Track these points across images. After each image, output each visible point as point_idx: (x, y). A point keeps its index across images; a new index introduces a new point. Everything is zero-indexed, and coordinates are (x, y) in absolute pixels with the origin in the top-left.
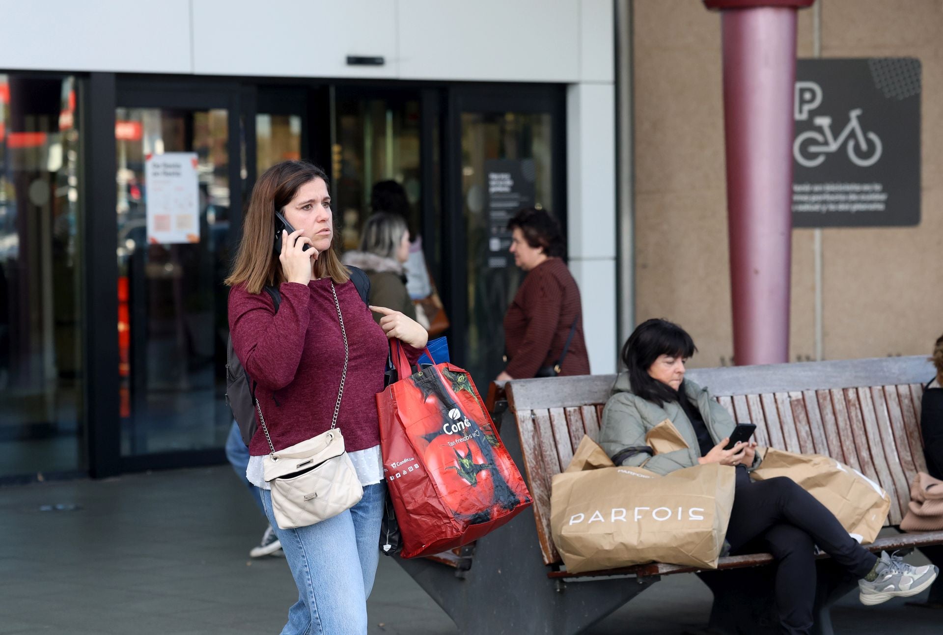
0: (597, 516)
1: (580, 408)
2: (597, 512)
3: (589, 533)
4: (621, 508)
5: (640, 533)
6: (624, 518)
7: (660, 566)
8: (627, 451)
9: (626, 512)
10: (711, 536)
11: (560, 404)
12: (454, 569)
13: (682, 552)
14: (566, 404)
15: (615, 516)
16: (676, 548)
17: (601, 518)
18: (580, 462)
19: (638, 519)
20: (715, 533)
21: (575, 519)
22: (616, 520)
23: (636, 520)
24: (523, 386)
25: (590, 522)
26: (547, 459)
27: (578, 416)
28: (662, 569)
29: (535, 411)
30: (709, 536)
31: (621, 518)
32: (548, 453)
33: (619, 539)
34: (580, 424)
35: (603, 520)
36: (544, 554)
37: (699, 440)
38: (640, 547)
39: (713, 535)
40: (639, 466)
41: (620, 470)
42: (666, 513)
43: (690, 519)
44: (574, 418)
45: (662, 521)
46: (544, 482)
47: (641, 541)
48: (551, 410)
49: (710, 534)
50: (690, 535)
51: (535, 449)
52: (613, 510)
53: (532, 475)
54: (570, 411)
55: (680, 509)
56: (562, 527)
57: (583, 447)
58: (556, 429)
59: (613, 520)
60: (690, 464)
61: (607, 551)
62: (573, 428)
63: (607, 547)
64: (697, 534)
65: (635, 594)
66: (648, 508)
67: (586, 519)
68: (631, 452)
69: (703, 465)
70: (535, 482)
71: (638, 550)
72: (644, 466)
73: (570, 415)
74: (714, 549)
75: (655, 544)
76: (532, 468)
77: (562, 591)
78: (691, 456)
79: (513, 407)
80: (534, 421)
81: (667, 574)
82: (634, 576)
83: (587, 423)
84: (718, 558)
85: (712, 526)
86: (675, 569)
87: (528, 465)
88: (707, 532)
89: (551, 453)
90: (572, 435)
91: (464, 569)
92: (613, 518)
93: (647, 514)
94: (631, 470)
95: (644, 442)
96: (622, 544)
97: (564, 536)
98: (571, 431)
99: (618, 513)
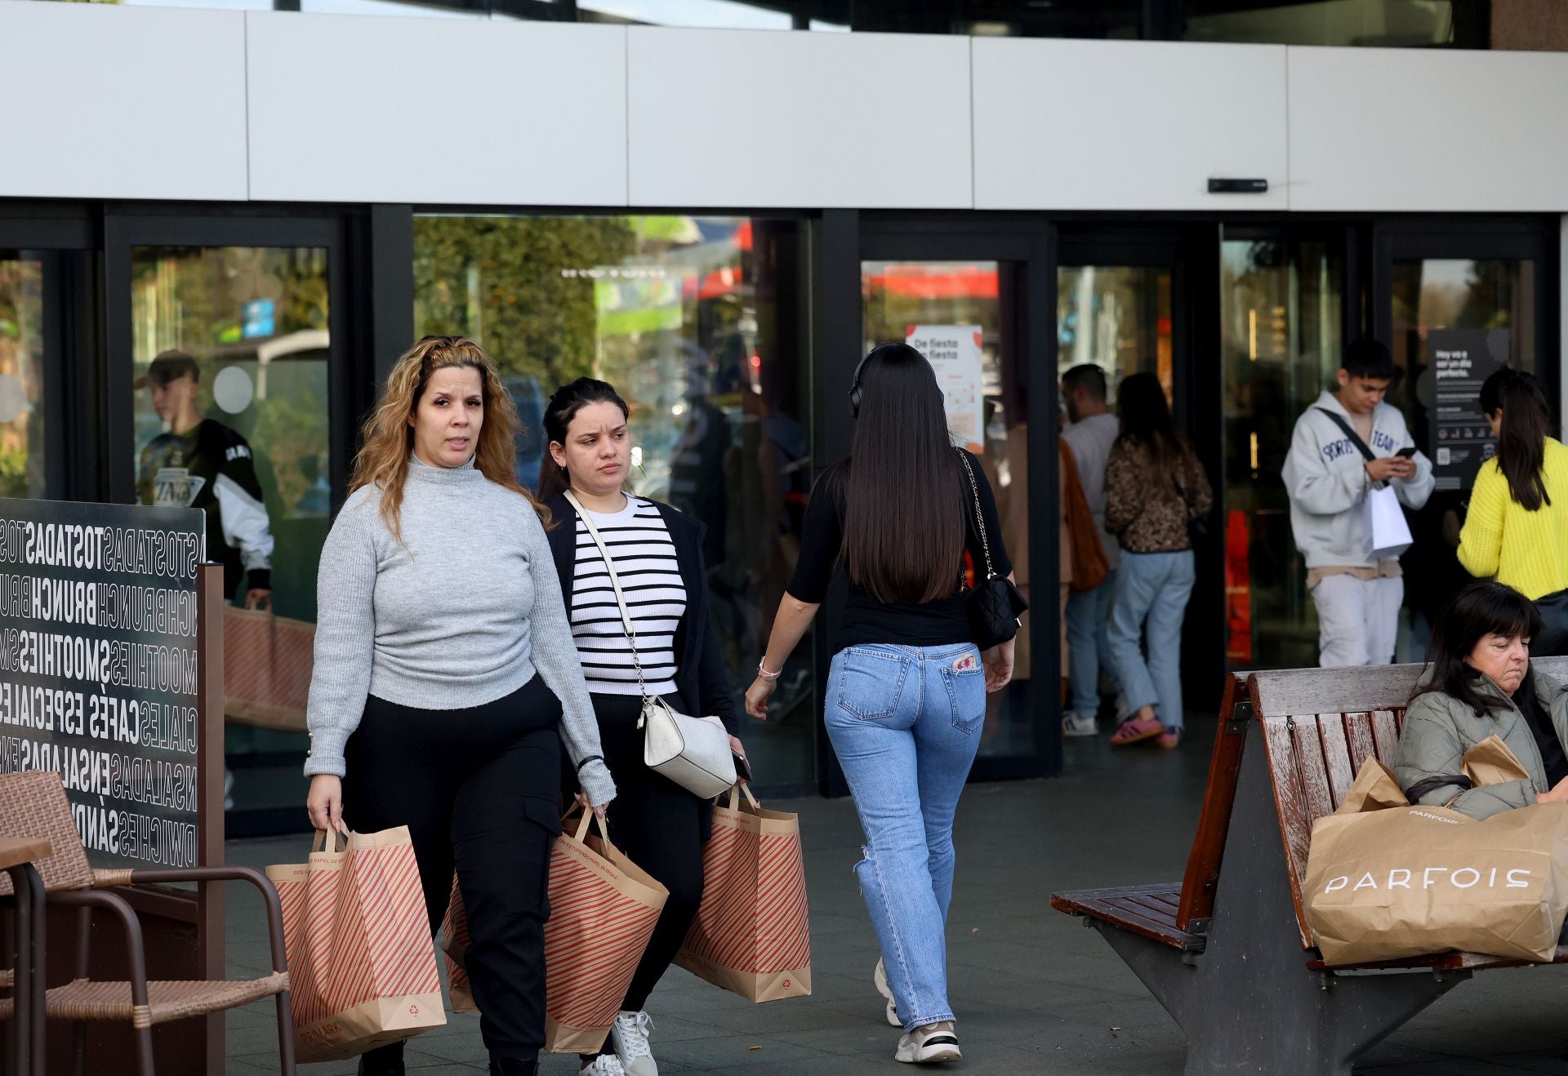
0: (1368, 880)
1: (1369, 714)
2: (1368, 875)
3: (1353, 905)
4: (1405, 868)
5: (1430, 907)
6: (1407, 883)
7: (1464, 957)
8: (1426, 782)
9: (1412, 874)
10: (1539, 911)
11: (1335, 708)
12: (1181, 952)
13: (1494, 936)
14: (1345, 708)
15: (1394, 881)
16: (1485, 929)
17: (1373, 884)
18: (1359, 795)
19: (1429, 885)
20: (1545, 907)
21: (1334, 884)
22: (1394, 887)
23: (1425, 887)
24: (1276, 680)
25: (1355, 889)
26: (1312, 790)
27: (1365, 727)
28: (1468, 960)
29: (1294, 718)
30: (1535, 911)
31: (1403, 883)
32: (1313, 781)
33: (1398, 915)
34: (1368, 738)
35: (1375, 887)
36: (1302, 933)
37: (1546, 767)
38: (1431, 928)
39: (1543, 910)
40: (1443, 806)
41: (1414, 811)
42: (1472, 876)
43: (1508, 886)
44: (1359, 731)
45: (1464, 889)
46: (1305, 825)
47: (1431, 919)
48: (1321, 717)
49: (1537, 909)
50: (1506, 910)
51: (1292, 775)
52: (1392, 872)
53: (1286, 814)
54: (1352, 719)
55: (1494, 870)
56: (1314, 895)
57: (1366, 773)
58: (1328, 745)
59: (1390, 887)
60: (1523, 802)
61: (1380, 933)
62: (1356, 744)
63: (1381, 928)
64: (1517, 908)
65: (1433, 998)
66: (1446, 869)
67: (1351, 885)
68: (1435, 783)
69: (1542, 804)
70: (1291, 824)
71: (1427, 932)
72: (1452, 804)
73: (1351, 725)
74: (1546, 932)
75: (1453, 924)
76: (1287, 804)
77: (1330, 989)
78: (1525, 792)
79: (1259, 711)
80: (1291, 732)
81: (1477, 968)
82: (1430, 969)
83: (1379, 736)
84: (1556, 945)
85: (1541, 897)
86: (1489, 961)
87: (1280, 798)
88: (1533, 905)
89: (1319, 782)
90: (1354, 754)
91: (1196, 952)
92: (1391, 884)
93: (1442, 879)
94: (1429, 812)
95: (1458, 768)
96: (1404, 922)
97: (1315, 910)
98: (1353, 749)
99: (1398, 877)
